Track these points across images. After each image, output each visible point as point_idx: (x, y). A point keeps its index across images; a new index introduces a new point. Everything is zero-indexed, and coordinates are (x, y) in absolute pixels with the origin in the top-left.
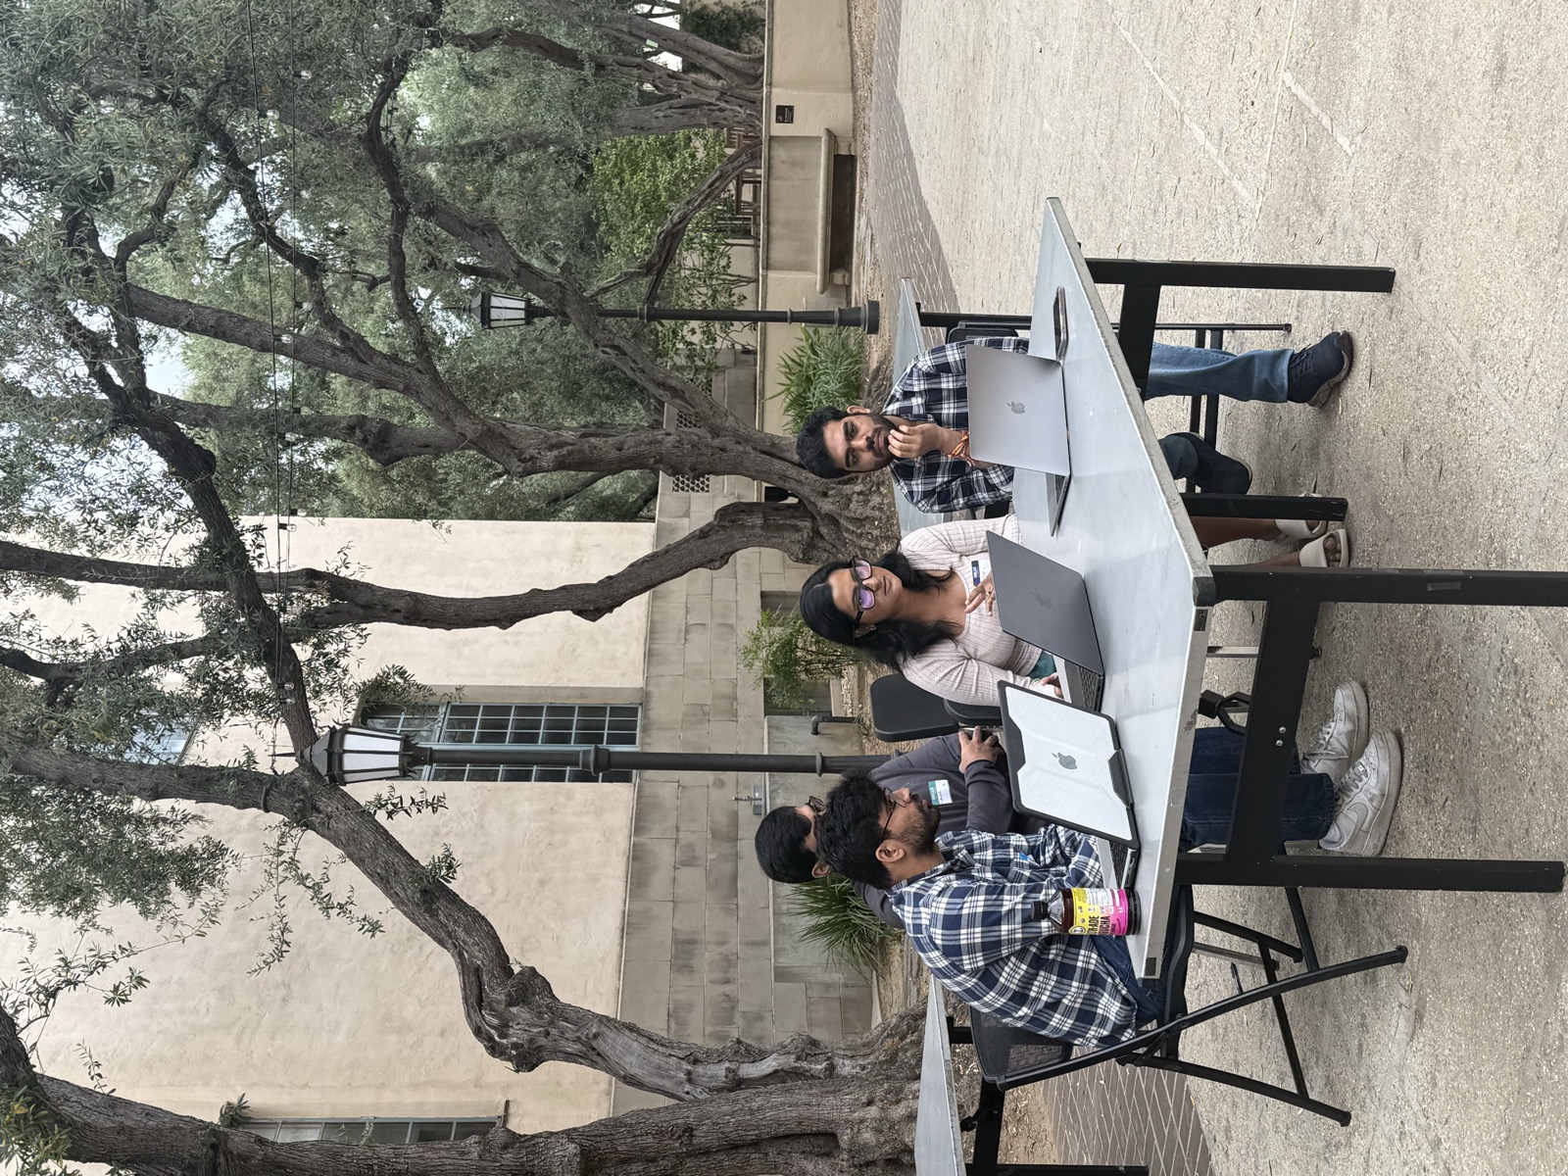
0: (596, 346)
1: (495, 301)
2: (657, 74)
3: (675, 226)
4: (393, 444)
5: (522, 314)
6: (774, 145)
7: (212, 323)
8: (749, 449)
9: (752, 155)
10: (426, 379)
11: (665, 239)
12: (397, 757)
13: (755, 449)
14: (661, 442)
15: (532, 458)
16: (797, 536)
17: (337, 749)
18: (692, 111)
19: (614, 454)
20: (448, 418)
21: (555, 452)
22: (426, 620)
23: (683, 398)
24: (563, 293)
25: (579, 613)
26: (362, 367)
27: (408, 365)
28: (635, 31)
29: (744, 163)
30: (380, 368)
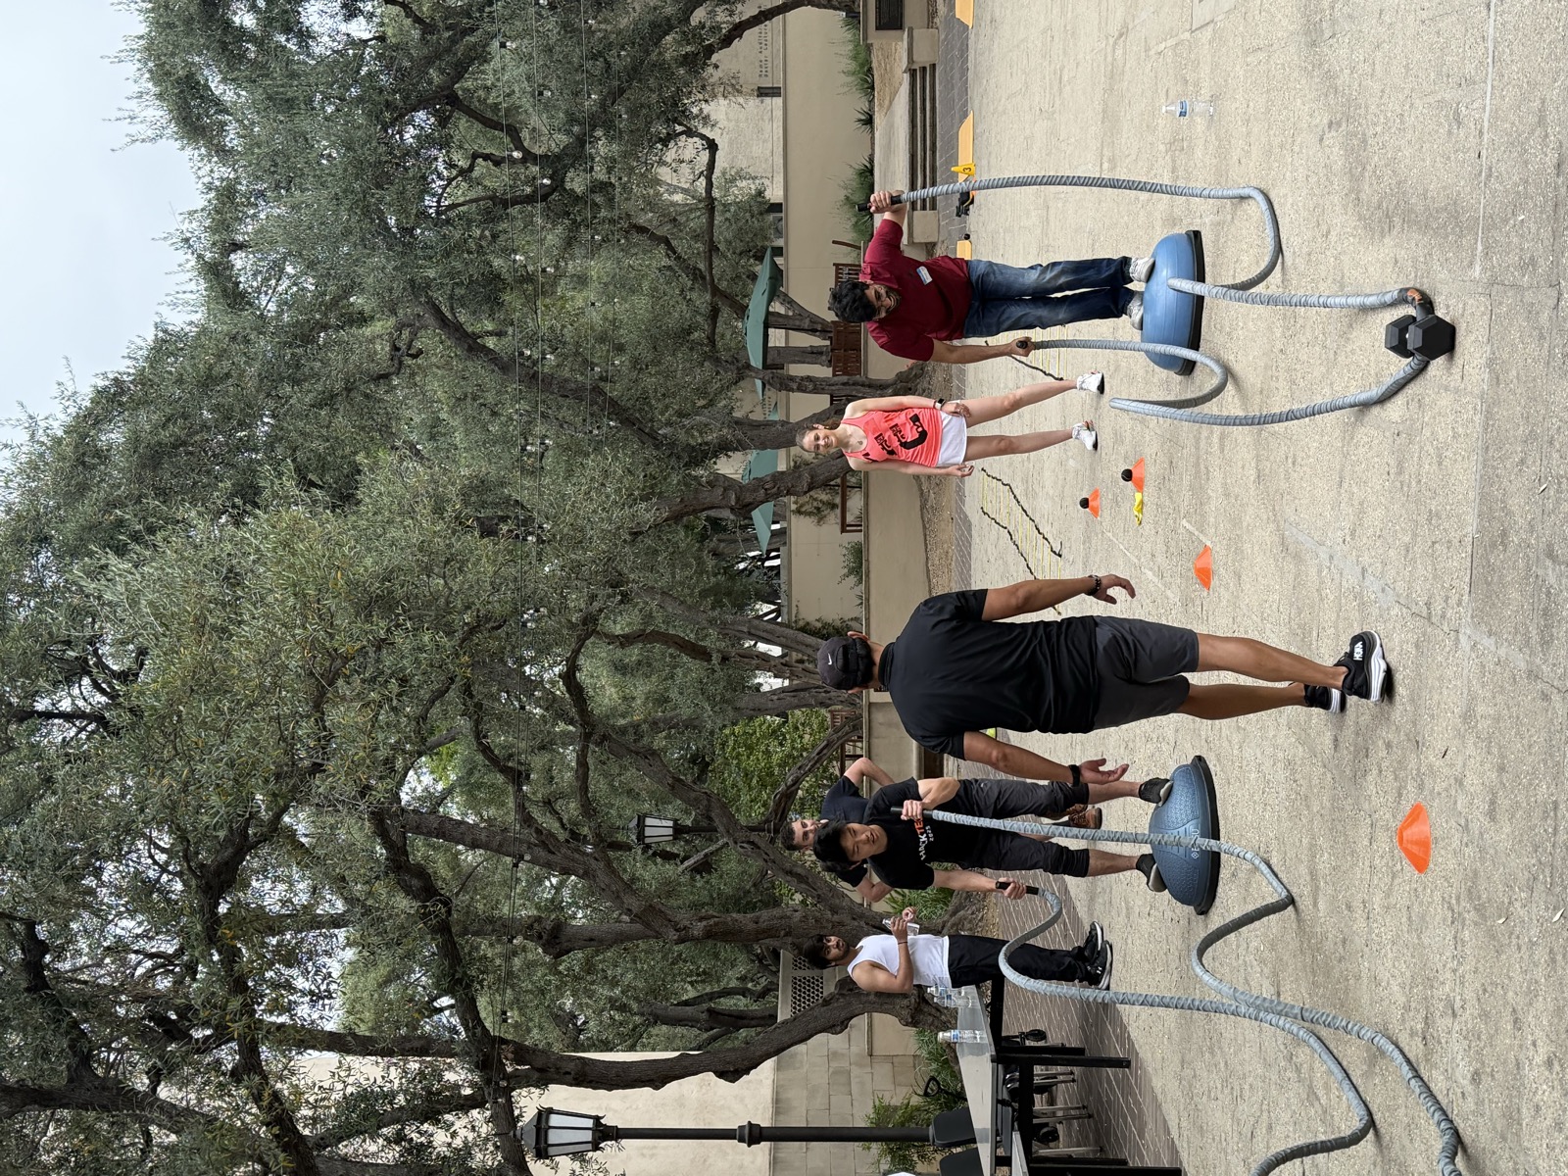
0: (736, 843)
1: (649, 821)
2: (773, 663)
3: (788, 788)
4: (563, 939)
5: (670, 831)
6: (873, 710)
7: (435, 825)
8: (862, 923)
9: (854, 726)
10: (602, 865)
11: (780, 799)
12: (590, 1132)
13: (867, 924)
14: (789, 917)
15: (685, 928)
16: (905, 1002)
17: (543, 1125)
18: (802, 694)
19: (752, 926)
20: (618, 897)
21: (704, 923)
22: (591, 1082)
23: (807, 883)
24: (709, 801)
25: (721, 1075)
26: (551, 857)
27: (588, 855)
28: (753, 631)
29: (847, 733)
30: (566, 857)
